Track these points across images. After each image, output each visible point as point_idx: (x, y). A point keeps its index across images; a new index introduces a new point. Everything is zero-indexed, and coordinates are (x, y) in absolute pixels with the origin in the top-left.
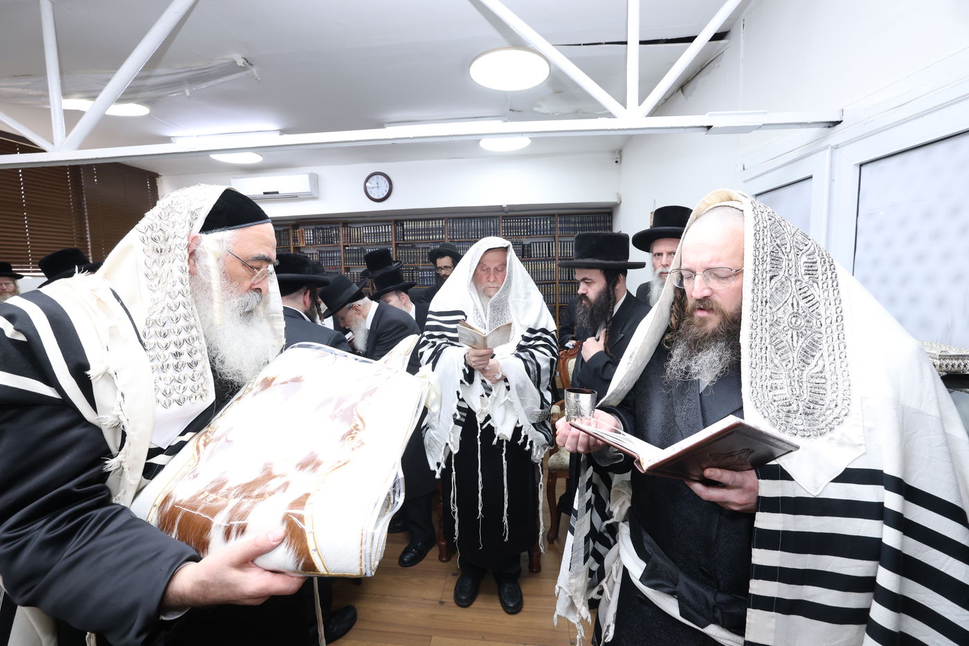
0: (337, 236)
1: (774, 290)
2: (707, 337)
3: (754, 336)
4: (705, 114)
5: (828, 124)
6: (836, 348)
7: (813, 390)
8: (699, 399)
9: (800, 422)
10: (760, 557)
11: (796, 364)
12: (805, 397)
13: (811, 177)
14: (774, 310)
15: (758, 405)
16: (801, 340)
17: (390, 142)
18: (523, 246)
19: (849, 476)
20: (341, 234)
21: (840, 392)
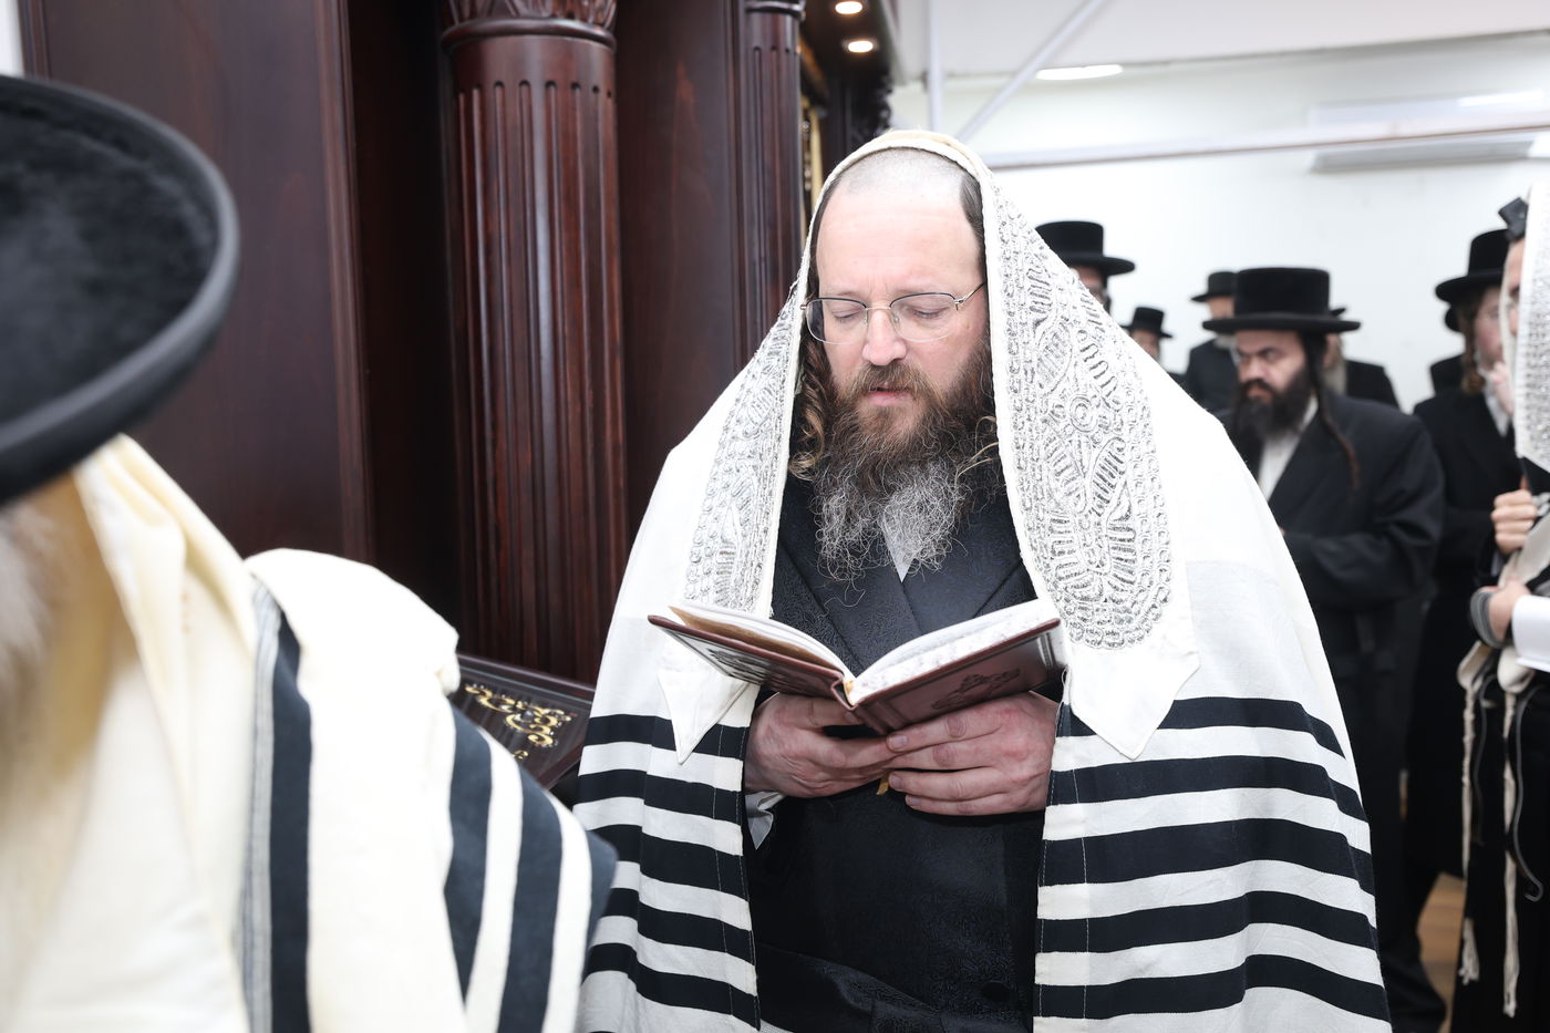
1: (1042, 347)
3: (1020, 442)
6: (1145, 469)
7: (1117, 553)
9: (1105, 616)
10: (1051, 902)
14: (1046, 389)
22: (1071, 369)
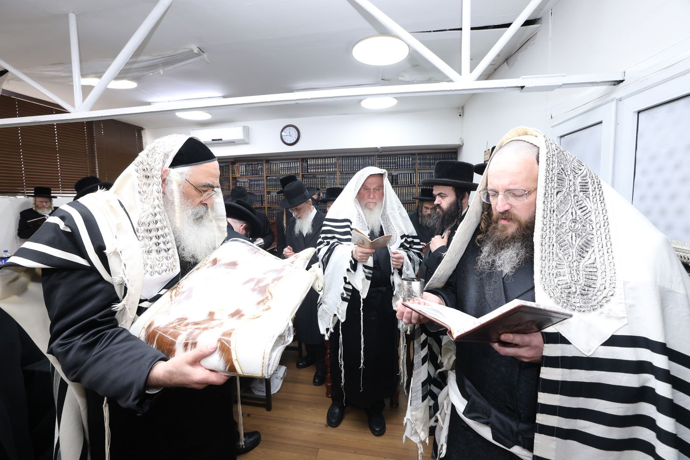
0: (262, 169)
1: (559, 202)
2: (507, 239)
3: (544, 236)
4: (519, 78)
5: (614, 83)
6: (605, 245)
7: (587, 277)
8: (502, 281)
9: (577, 300)
10: (544, 398)
11: (575, 258)
12: (581, 281)
13: (601, 122)
14: (559, 217)
15: (546, 288)
16: (578, 240)
17: (294, 102)
18: (393, 176)
19: (614, 341)
20: (264, 168)
21: (608, 278)
22: (571, 209)
